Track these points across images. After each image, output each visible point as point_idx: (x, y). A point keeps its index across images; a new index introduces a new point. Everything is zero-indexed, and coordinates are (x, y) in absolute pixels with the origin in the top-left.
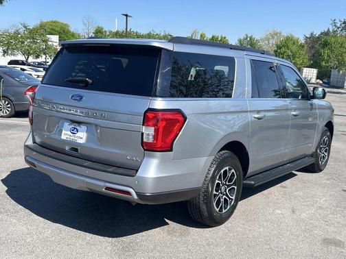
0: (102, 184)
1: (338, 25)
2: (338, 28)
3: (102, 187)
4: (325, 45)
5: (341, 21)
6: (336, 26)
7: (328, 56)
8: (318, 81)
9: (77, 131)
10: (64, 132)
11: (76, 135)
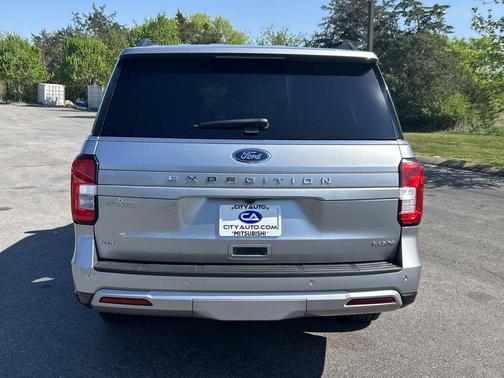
0: (343, 296)
1: (83, 22)
2: (84, 26)
3: (341, 302)
4: (72, 49)
5: (85, 16)
6: (80, 23)
7: (79, 66)
8: (68, 102)
9: (260, 217)
10: (222, 223)
11: (259, 224)
